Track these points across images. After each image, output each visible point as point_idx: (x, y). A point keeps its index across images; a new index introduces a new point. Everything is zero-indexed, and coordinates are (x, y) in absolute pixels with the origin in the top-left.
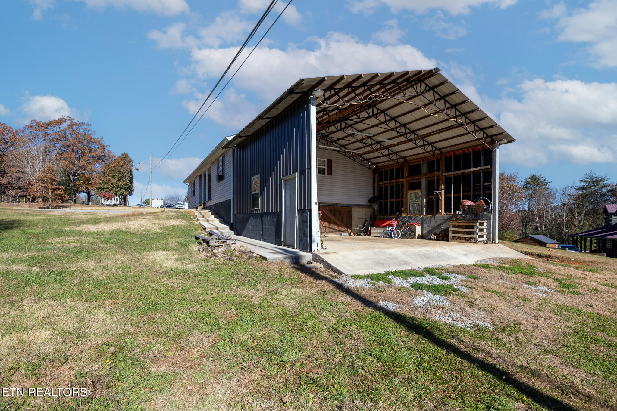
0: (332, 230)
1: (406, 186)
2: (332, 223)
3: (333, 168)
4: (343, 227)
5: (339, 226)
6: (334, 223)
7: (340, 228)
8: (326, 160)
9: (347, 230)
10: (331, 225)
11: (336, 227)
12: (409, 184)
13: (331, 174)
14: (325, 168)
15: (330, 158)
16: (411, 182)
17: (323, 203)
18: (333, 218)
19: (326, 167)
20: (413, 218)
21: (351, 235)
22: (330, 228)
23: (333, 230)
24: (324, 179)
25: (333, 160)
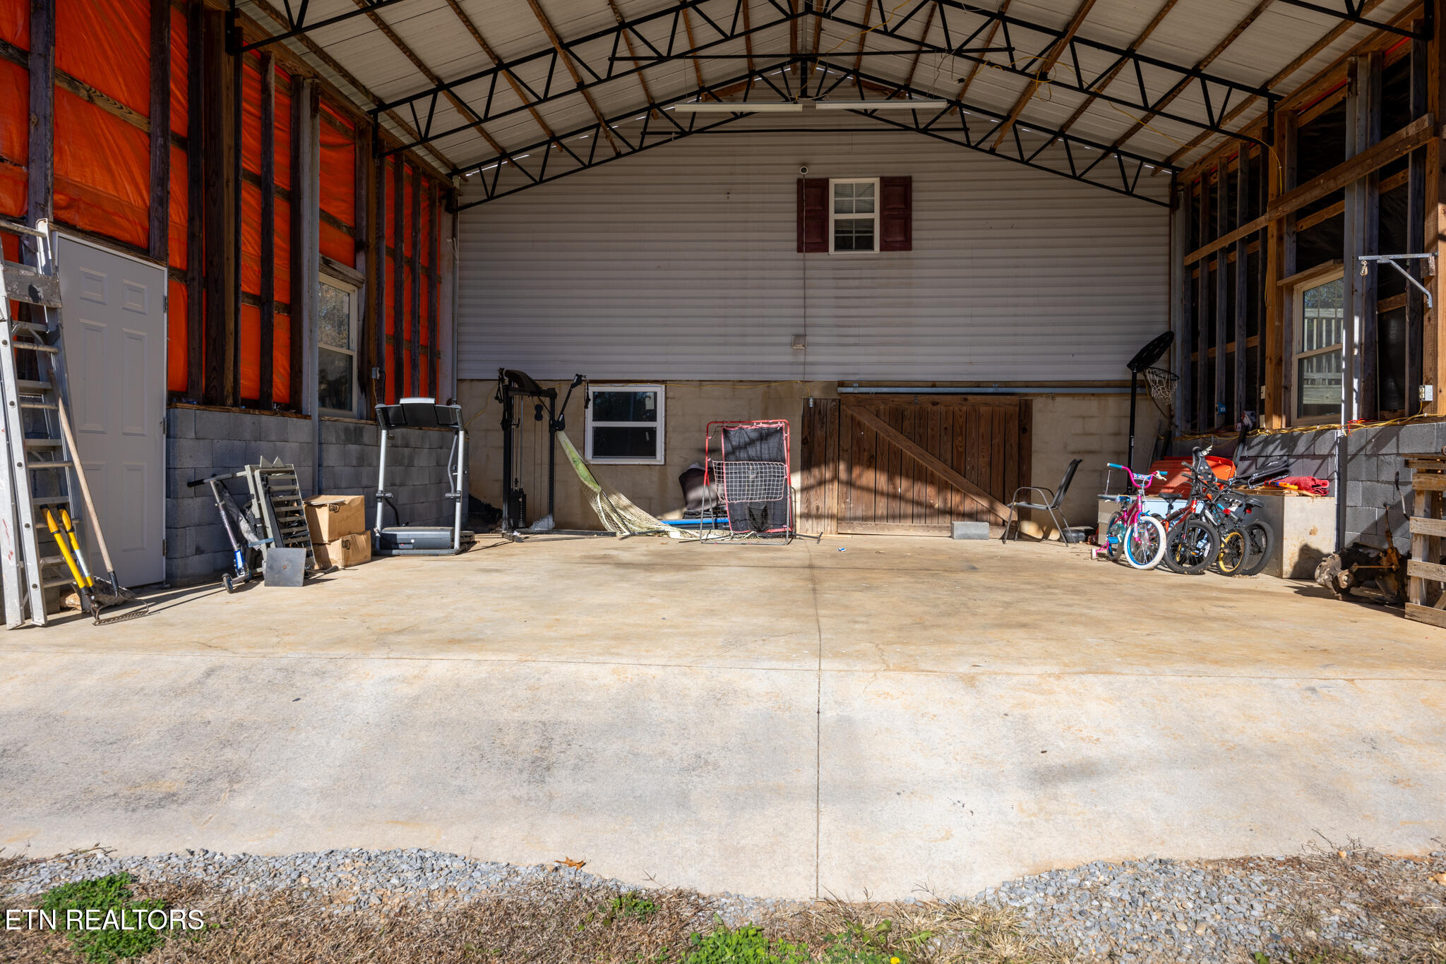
0: (909, 509)
1: (1280, 252)
2: (907, 477)
3: (915, 215)
4: (965, 492)
5: (943, 487)
6: (920, 475)
7: (954, 499)
8: (876, 181)
9: (991, 510)
10: (902, 485)
11: (929, 494)
12: (1300, 236)
13: (906, 245)
14: (872, 221)
15: (895, 170)
16: (1307, 223)
17: (861, 384)
18: (910, 451)
19: (876, 216)
20: (1301, 448)
21: (1023, 537)
22: (894, 496)
23: (917, 510)
24: (867, 273)
25: (915, 177)
